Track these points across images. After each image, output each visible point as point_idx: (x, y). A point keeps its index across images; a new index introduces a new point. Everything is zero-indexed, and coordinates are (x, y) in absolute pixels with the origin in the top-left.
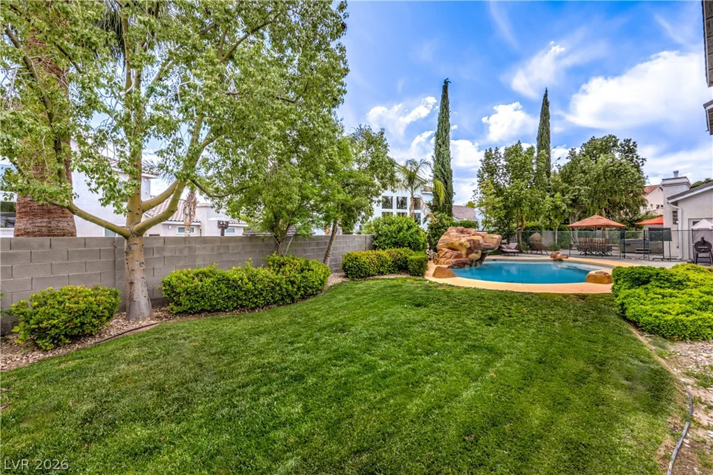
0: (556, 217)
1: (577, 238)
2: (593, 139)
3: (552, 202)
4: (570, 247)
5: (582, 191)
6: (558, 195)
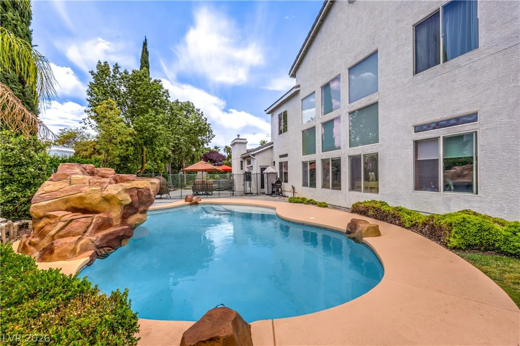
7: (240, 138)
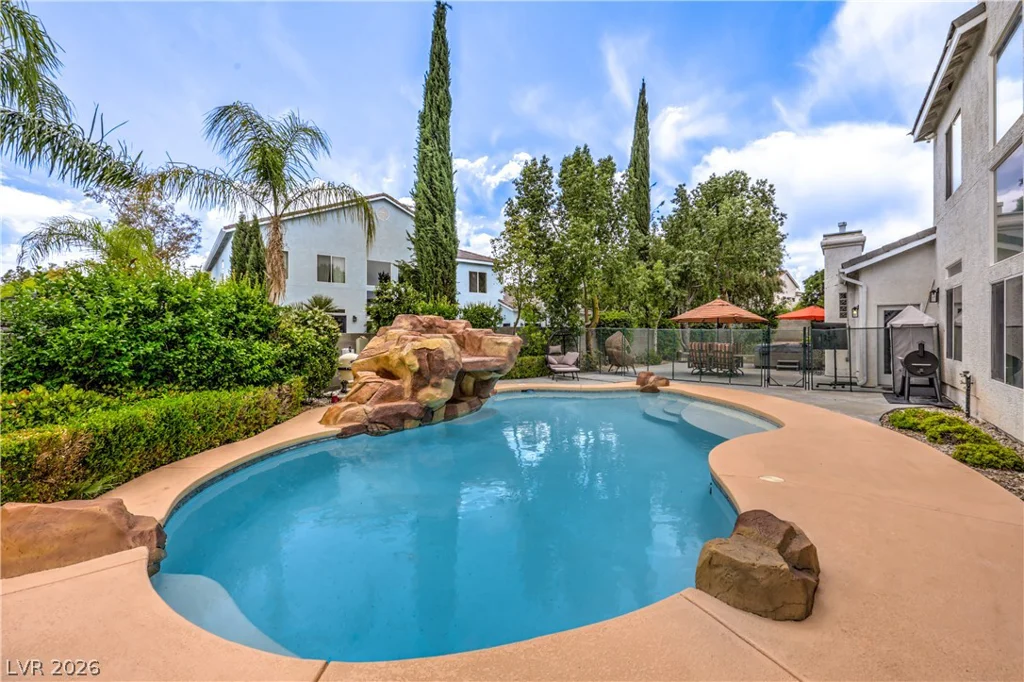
0: (655, 304)
1: (688, 340)
2: (713, 178)
3: (650, 276)
4: (675, 357)
5: (696, 259)
6: (659, 264)
7: (848, 229)
